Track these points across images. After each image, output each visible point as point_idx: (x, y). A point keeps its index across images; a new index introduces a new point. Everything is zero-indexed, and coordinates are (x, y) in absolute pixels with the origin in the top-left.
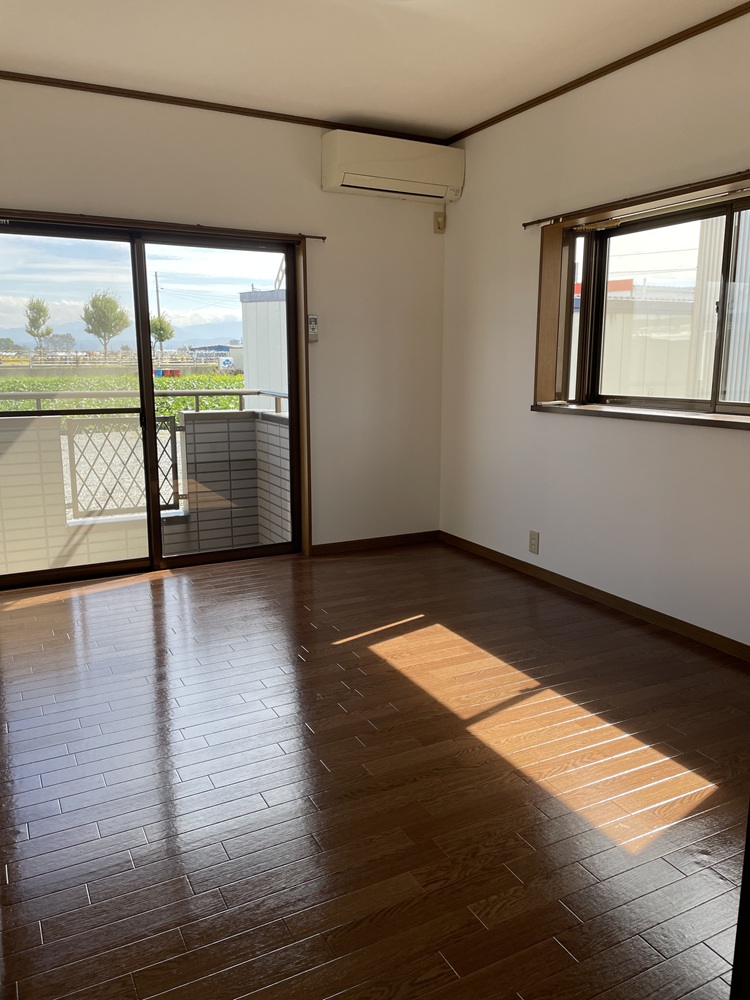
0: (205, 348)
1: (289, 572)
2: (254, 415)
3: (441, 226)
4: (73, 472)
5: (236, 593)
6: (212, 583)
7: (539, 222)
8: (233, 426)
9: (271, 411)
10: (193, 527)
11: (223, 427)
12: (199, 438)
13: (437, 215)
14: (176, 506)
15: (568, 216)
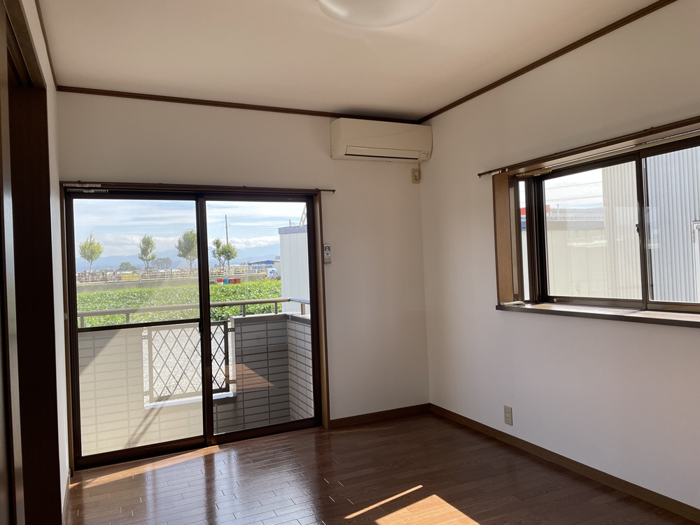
0: (258, 263)
1: (313, 446)
2: (286, 317)
3: (417, 177)
4: (151, 367)
5: (270, 467)
6: (251, 458)
7: (490, 172)
8: (270, 326)
9: (298, 313)
10: (240, 405)
11: (263, 327)
12: (245, 336)
13: (414, 171)
14: (227, 389)
15: (512, 167)
